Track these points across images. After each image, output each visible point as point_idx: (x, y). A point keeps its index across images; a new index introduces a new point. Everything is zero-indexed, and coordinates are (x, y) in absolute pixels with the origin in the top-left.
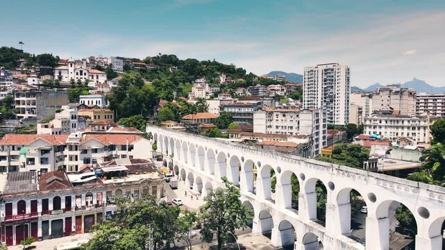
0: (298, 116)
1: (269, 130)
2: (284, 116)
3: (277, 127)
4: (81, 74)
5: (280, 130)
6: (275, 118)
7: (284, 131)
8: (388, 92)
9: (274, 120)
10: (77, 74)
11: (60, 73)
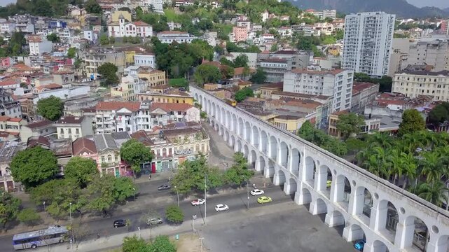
0: (322, 78)
1: (297, 89)
2: (311, 77)
3: (304, 87)
4: (131, 29)
5: (307, 89)
6: (303, 78)
7: (310, 90)
8: (425, 46)
9: (302, 80)
10: (127, 29)
11: (113, 28)
